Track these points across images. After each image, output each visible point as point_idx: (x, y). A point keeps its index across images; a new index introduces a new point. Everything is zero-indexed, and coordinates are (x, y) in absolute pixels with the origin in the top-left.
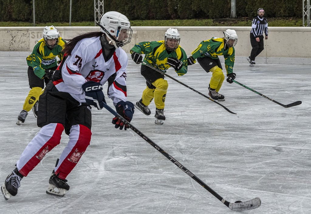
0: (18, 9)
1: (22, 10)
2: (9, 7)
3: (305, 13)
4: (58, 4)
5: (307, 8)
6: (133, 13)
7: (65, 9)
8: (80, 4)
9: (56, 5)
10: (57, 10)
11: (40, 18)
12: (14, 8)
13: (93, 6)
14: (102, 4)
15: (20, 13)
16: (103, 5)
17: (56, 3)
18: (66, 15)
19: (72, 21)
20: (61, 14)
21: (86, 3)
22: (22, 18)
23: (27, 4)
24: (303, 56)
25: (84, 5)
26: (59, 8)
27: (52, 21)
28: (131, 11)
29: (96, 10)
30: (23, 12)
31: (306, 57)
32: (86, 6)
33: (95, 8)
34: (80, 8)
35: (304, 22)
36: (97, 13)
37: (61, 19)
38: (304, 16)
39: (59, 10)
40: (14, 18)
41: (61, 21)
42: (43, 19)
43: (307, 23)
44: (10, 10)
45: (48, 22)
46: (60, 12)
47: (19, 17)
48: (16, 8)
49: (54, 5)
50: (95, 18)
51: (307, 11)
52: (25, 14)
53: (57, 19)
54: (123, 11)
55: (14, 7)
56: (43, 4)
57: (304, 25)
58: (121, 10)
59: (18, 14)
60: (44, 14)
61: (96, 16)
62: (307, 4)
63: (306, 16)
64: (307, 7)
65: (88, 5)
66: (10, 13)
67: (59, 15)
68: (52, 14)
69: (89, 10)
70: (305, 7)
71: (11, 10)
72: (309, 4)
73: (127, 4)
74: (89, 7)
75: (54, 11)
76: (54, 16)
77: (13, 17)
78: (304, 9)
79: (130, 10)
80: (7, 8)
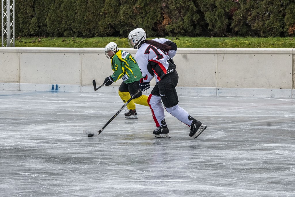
3: (4, 31)
5: (7, 26)
24: (3, 81)
31: (7, 82)
35: (4, 41)
38: (3, 34)
43: (7, 42)
51: (7, 28)
57: (4, 44)
62: (7, 21)
63: (5, 35)
64: (7, 24)
70: (4, 24)
72: (9, 21)
78: (3, 26)
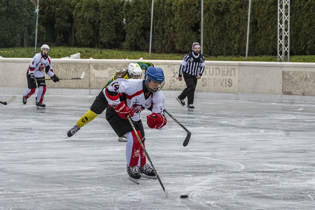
0: (182, 38)
1: (188, 40)
2: (172, 35)
4: (233, 32)
7: (241, 40)
8: (261, 33)
9: (230, 34)
10: (231, 40)
11: (209, 50)
12: (178, 37)
13: (276, 37)
14: (287, 34)
15: (186, 44)
16: (288, 36)
17: (231, 31)
18: (242, 47)
19: (248, 55)
20: (236, 45)
21: (268, 32)
23: (195, 33)
25: (266, 35)
26: (234, 38)
27: (224, 54)
29: (280, 42)
30: (188, 42)
32: (267, 36)
33: (279, 39)
34: (260, 38)
36: (281, 45)
39: (233, 41)
40: (178, 50)
41: (236, 55)
42: (213, 51)
44: (173, 40)
45: (219, 55)
46: (235, 43)
48: (180, 37)
49: (227, 34)
50: (278, 51)
53: (231, 52)
55: (178, 35)
56: (214, 33)
58: (311, 42)
59: (183, 45)
60: (214, 45)
61: (280, 49)
65: (271, 35)
66: (173, 43)
67: (233, 46)
68: (225, 45)
69: (271, 42)
71: (175, 40)
74: (271, 38)
75: (228, 42)
76: (227, 48)
77: (177, 48)
80: (169, 37)
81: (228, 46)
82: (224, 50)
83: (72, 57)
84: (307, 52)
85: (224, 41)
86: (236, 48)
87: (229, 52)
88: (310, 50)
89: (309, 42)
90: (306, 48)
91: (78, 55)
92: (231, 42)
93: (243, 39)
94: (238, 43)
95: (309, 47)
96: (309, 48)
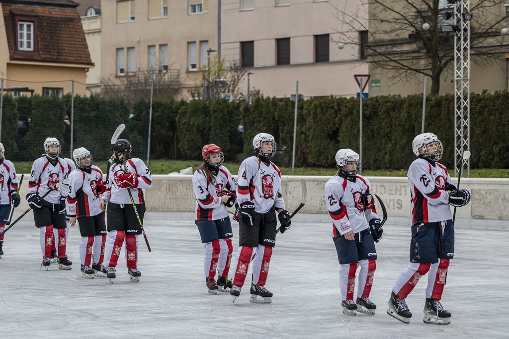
0: (317, 148)
1: (323, 151)
2: (303, 145)
4: (383, 141)
6: (505, 158)
7: (393, 150)
9: (379, 143)
10: (380, 150)
12: (312, 147)
15: (321, 155)
17: (380, 139)
18: (395, 159)
20: (387, 157)
22: (323, 163)
23: (333, 142)
26: (385, 149)
27: (371, 168)
28: (503, 154)
30: (325, 154)
37: (388, 165)
39: (383, 152)
40: (311, 162)
41: (387, 168)
44: (304, 150)
46: (386, 154)
47: (318, 162)
48: (314, 148)
49: (375, 143)
52: (328, 157)
53: (380, 165)
54: (490, 154)
55: (311, 145)
58: (486, 152)
59: (317, 157)
66: (304, 154)
67: (383, 158)
71: (307, 151)
73: (496, 143)
75: (376, 152)
76: (375, 161)
77: (309, 160)
79: (502, 152)
80: (299, 147)
81: (377, 157)
82: (372, 163)
83: (182, 172)
84: (481, 164)
85: (371, 152)
86: (387, 160)
87: (378, 165)
88: (483, 163)
89: (483, 153)
90: (478, 160)
91: (190, 170)
92: (380, 153)
93: (396, 149)
94: (390, 154)
95: (483, 158)
96: (483, 160)
